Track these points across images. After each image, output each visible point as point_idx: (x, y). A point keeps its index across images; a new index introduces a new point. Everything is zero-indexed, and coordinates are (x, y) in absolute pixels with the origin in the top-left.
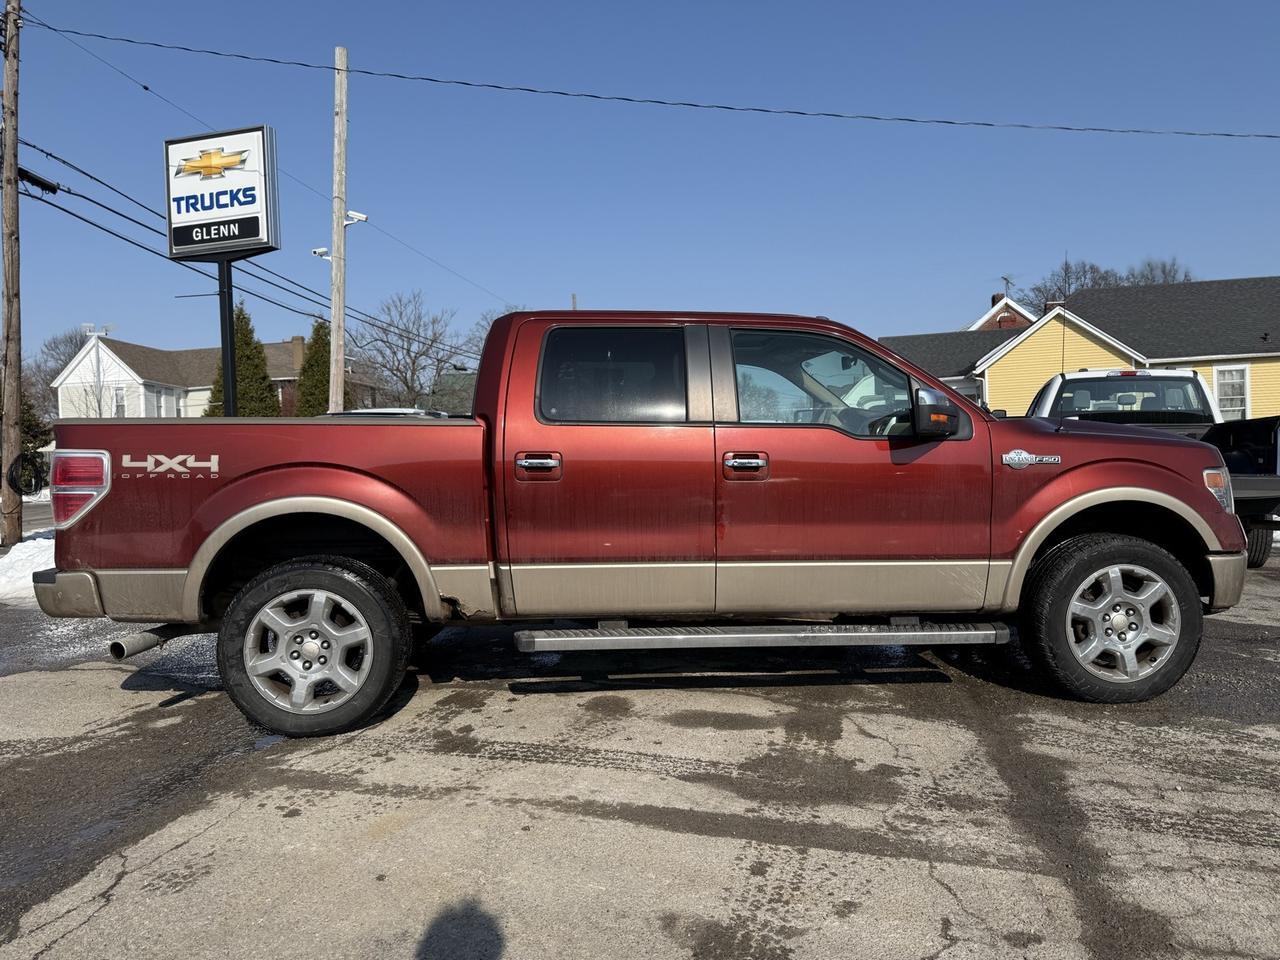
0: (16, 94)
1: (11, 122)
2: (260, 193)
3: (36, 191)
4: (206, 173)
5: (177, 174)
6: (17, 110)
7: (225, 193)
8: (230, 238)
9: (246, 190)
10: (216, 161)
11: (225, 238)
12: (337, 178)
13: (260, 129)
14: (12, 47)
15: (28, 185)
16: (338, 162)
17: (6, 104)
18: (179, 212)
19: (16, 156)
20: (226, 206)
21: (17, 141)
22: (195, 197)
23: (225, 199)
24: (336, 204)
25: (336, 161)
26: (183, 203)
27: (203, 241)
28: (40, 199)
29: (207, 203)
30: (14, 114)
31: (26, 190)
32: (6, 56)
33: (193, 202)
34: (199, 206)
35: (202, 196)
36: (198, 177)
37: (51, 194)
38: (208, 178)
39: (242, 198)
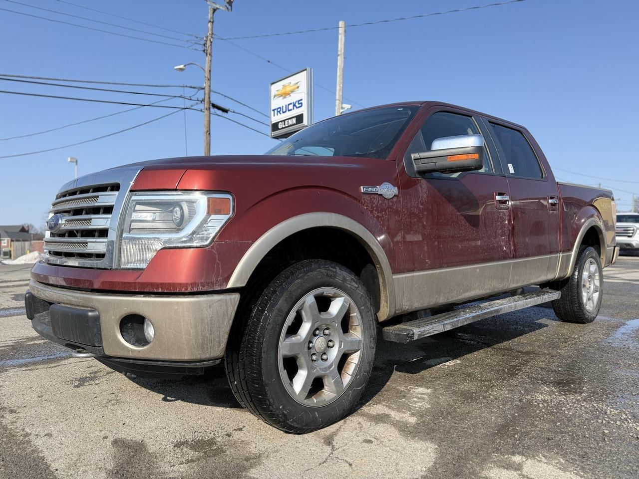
0: (210, 71)
1: (208, 83)
2: (304, 102)
3: (220, 112)
4: (285, 95)
5: (274, 97)
6: (210, 78)
7: (291, 104)
8: (293, 125)
9: (299, 101)
10: (288, 89)
11: (291, 126)
12: (338, 88)
13: (306, 70)
14: (209, 51)
15: (216, 110)
16: (339, 80)
17: (206, 75)
18: (274, 115)
19: (209, 98)
20: (291, 110)
21: (210, 91)
22: (280, 108)
23: (291, 107)
24: (337, 102)
25: (338, 80)
26: (276, 111)
27: (282, 128)
28: (221, 116)
29: (284, 110)
30: (209, 80)
31: (215, 112)
32: (207, 55)
33: (279, 110)
34: (281, 112)
35: (283, 107)
36: (281, 98)
37: (226, 114)
38: (285, 97)
39: (297, 105)
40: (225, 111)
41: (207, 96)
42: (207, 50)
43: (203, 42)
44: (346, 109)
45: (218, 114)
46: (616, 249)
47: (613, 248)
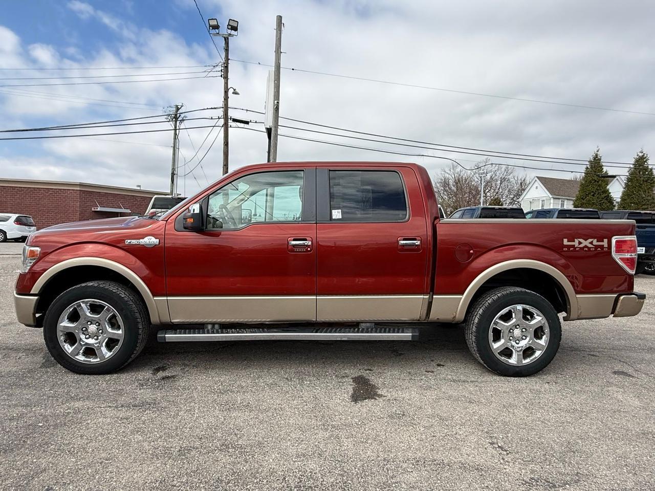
40: (247, 123)
46: (622, 297)
47: (616, 295)
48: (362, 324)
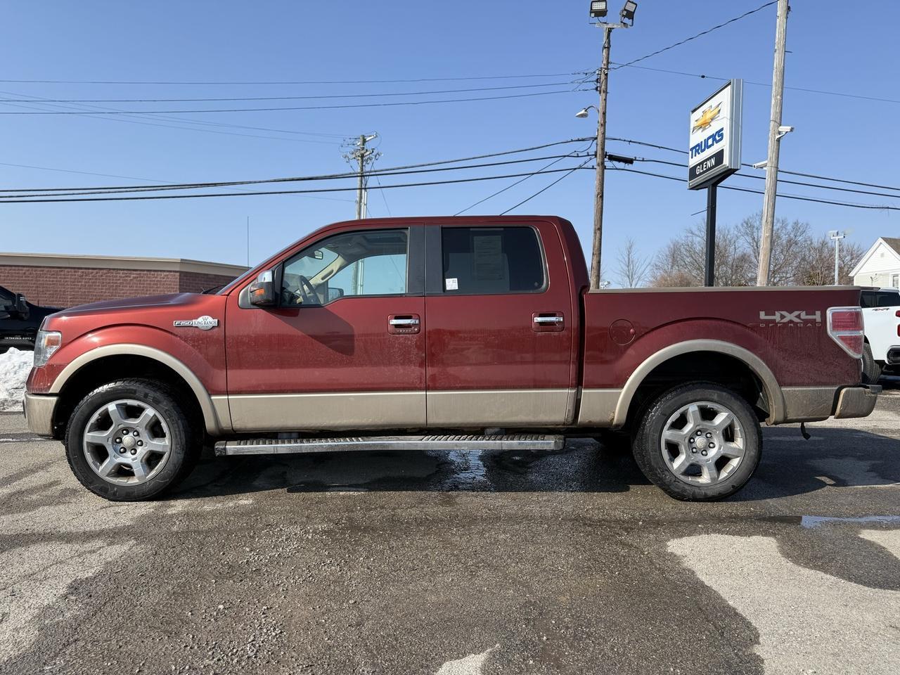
0: (605, 113)
1: (601, 129)
2: (726, 133)
3: (621, 165)
4: (703, 126)
5: (693, 130)
6: (604, 122)
8: (711, 168)
10: (708, 116)
11: (709, 169)
13: (730, 84)
14: (603, 87)
15: (617, 164)
16: (775, 89)
17: (599, 120)
19: (604, 149)
21: (604, 138)
24: (772, 123)
27: (700, 174)
28: (622, 169)
30: (603, 125)
32: (600, 93)
37: (630, 165)
38: (704, 129)
39: (717, 138)
40: (630, 161)
41: (599, 148)
42: (600, 87)
43: (595, 77)
44: (784, 133)
45: (618, 167)
46: (844, 391)
47: (837, 388)
48: (488, 429)
